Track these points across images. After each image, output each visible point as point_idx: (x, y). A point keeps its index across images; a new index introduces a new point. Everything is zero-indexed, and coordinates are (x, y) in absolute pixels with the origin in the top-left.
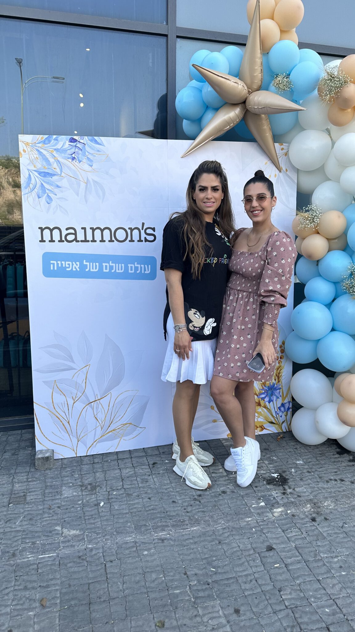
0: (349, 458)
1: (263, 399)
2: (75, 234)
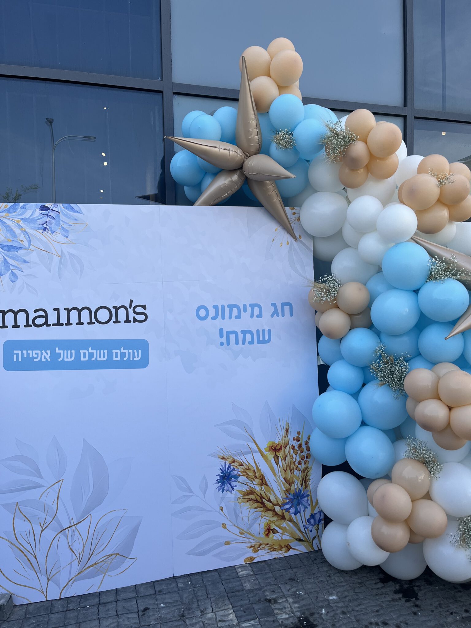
0: (395, 587)
1: (288, 510)
2: (46, 317)
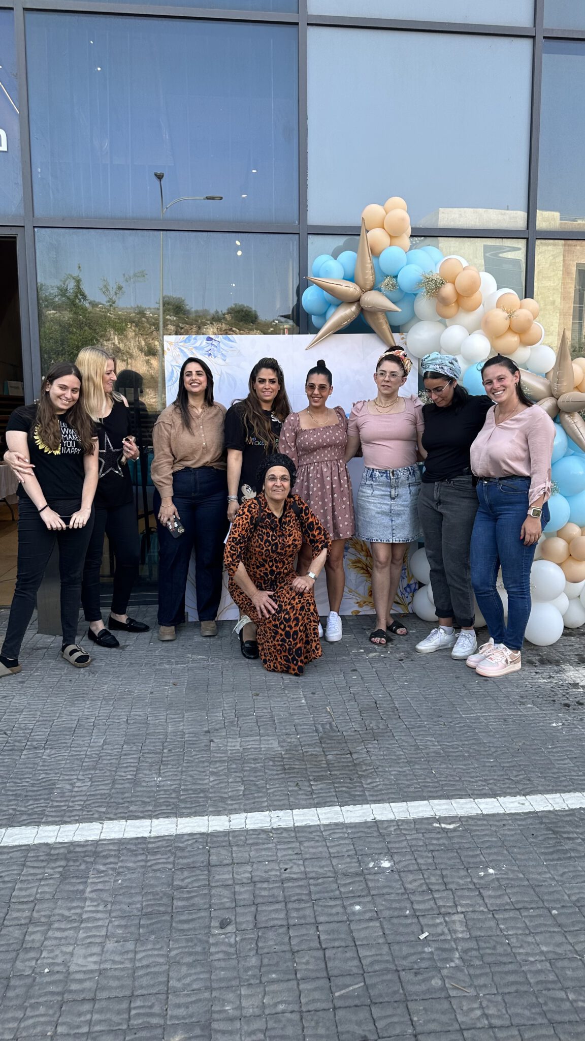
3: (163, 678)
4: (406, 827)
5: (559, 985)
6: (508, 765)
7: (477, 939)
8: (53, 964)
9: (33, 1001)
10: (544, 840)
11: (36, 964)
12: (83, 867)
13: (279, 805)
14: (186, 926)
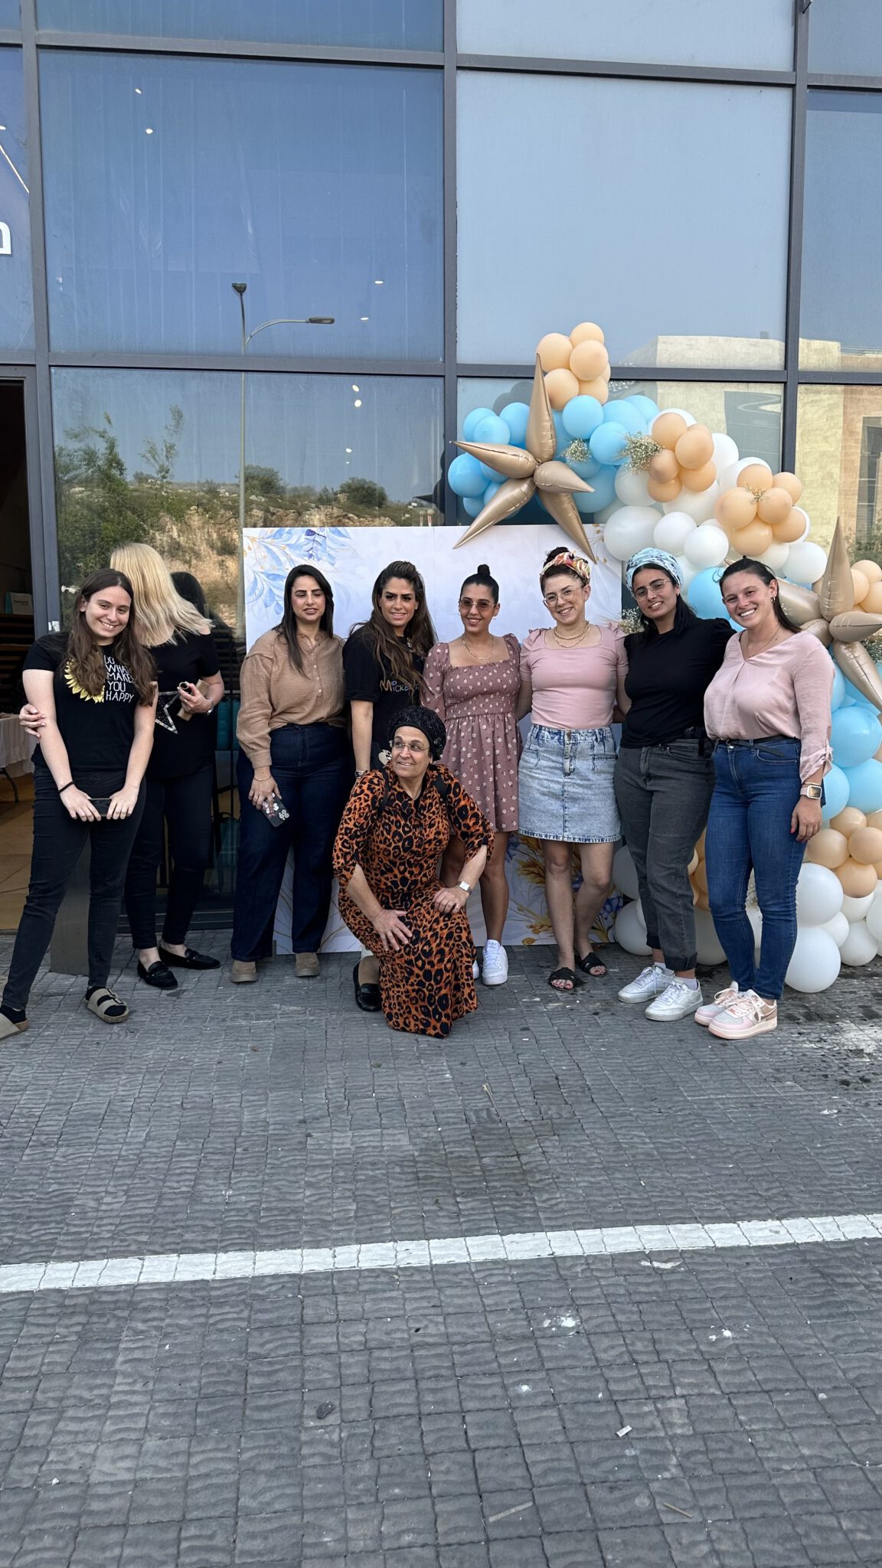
3: (237, 1040)
4: (599, 1266)
5: (827, 1508)
6: (754, 1173)
7: (704, 1436)
8: (65, 1471)
9: (34, 1527)
10: (809, 1286)
11: (39, 1471)
12: (112, 1325)
13: (410, 1233)
14: (266, 1415)
